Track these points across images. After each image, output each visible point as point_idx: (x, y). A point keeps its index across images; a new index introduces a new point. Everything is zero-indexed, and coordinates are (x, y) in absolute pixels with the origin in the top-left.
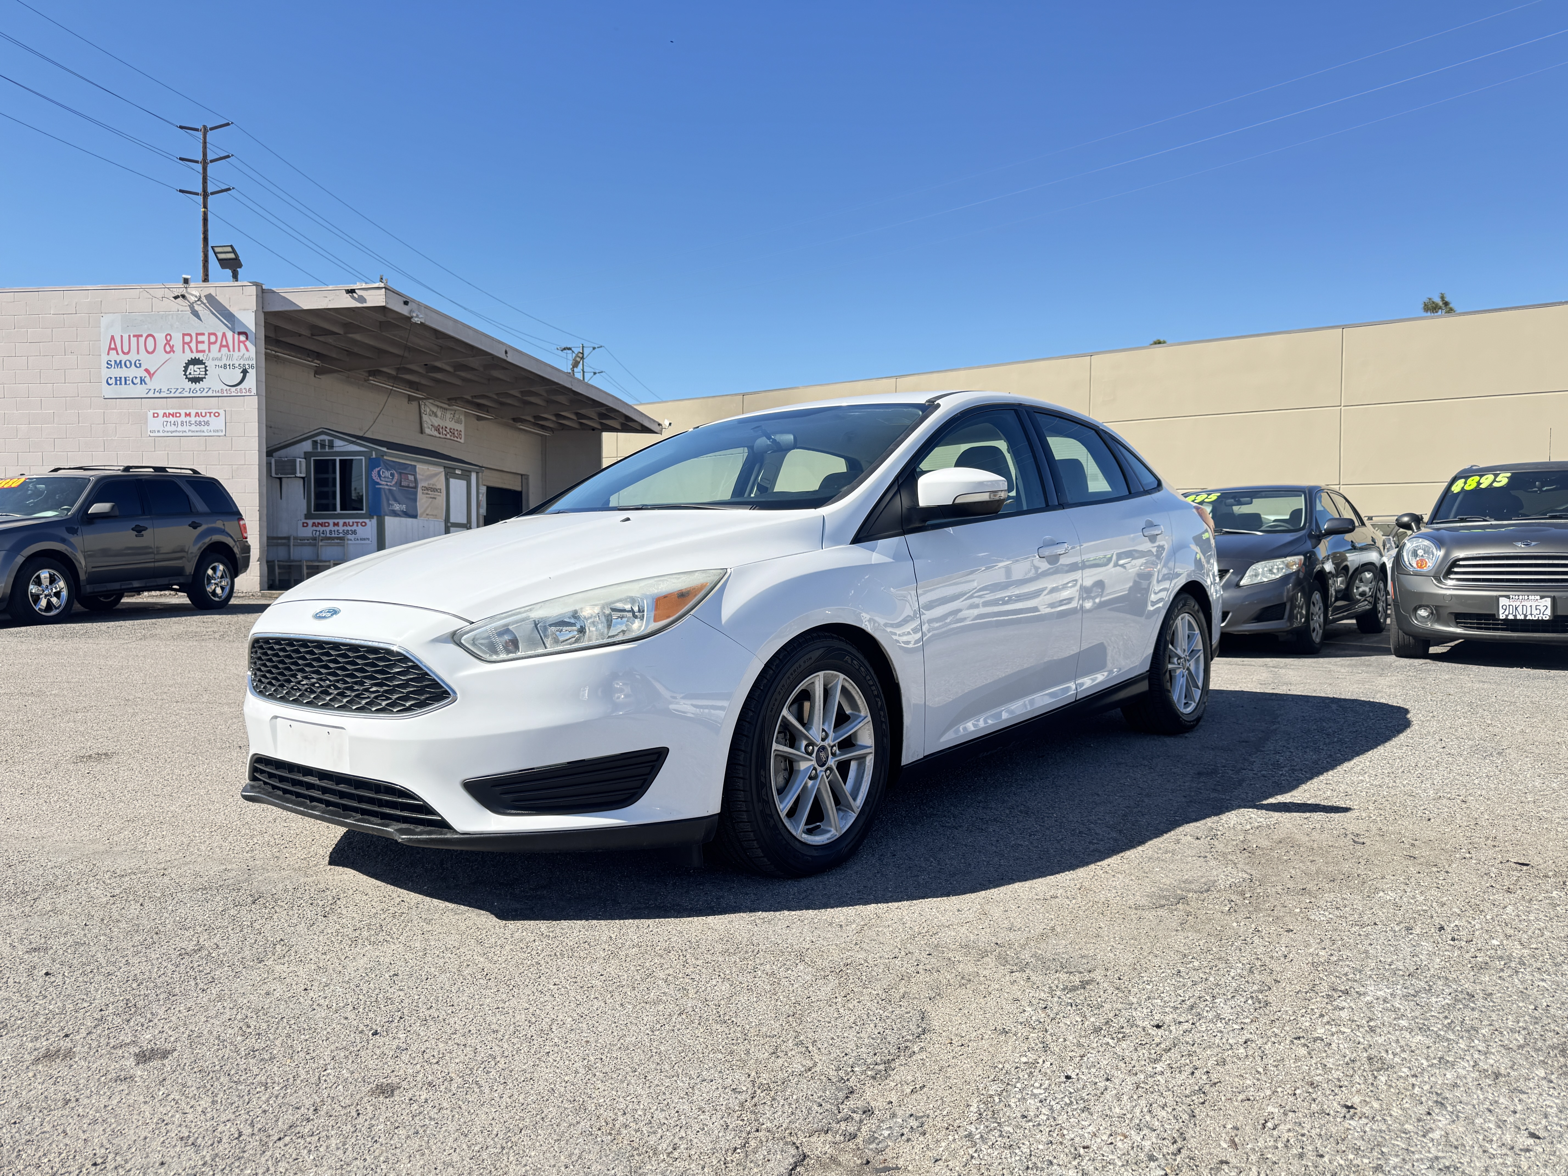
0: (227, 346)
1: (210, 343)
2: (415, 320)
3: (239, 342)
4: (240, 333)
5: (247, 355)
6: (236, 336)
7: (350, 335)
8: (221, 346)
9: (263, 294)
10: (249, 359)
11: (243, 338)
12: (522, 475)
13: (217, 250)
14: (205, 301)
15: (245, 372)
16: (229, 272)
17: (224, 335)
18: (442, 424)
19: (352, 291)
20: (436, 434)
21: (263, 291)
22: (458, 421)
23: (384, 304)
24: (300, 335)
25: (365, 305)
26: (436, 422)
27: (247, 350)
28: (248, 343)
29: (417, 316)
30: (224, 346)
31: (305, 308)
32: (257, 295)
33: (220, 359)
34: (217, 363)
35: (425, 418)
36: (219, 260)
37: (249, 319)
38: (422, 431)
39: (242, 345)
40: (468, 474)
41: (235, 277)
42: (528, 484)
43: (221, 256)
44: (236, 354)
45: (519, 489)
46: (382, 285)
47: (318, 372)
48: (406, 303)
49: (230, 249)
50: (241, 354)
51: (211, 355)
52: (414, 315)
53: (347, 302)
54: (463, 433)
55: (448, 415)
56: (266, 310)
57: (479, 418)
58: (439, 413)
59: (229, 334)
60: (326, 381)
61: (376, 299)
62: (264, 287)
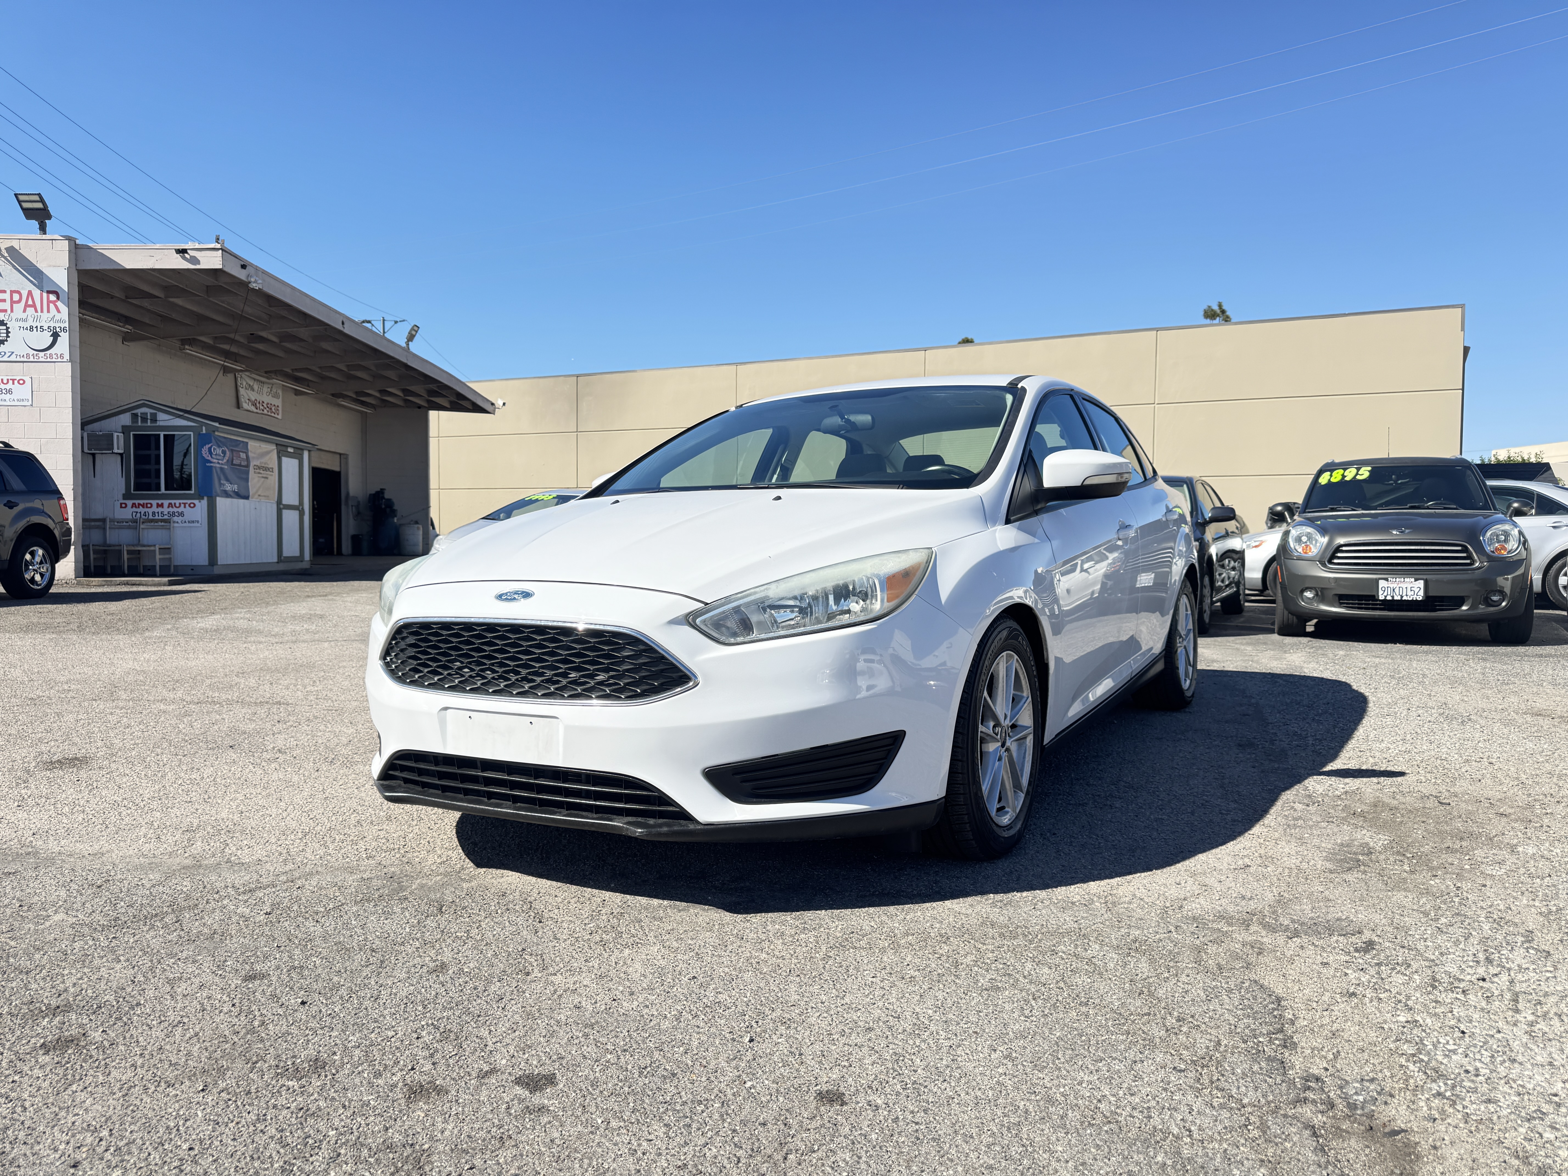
0: (34, 306)
1: (12, 302)
2: (253, 285)
3: (49, 302)
4: (49, 292)
5: (58, 316)
6: (45, 295)
7: (171, 300)
8: (27, 306)
9: (77, 250)
10: (60, 321)
11: (53, 297)
12: (340, 454)
13: (21, 198)
14: (6, 255)
15: (55, 336)
16: (35, 224)
17: (30, 293)
18: (260, 398)
19: (182, 252)
20: (253, 409)
21: (77, 246)
22: (276, 396)
23: (221, 267)
24: (112, 297)
25: (198, 267)
26: (253, 396)
27: (59, 311)
28: (59, 304)
29: (255, 282)
30: (30, 306)
31: (128, 267)
32: (70, 251)
33: (26, 320)
34: (22, 324)
35: (242, 391)
36: (23, 209)
37: (60, 277)
38: (238, 406)
39: (52, 305)
40: (300, 452)
41: (43, 229)
42: (347, 463)
43: (25, 205)
44: (45, 315)
45: (337, 469)
46: (219, 246)
47: (127, 338)
48: (244, 267)
49: (37, 198)
50: (51, 315)
51: (14, 316)
52: (253, 280)
53: (178, 263)
54: (280, 409)
55: (266, 389)
56: (80, 268)
57: (297, 393)
58: (256, 387)
59: (36, 293)
60: (136, 349)
61: (212, 261)
62: (78, 242)
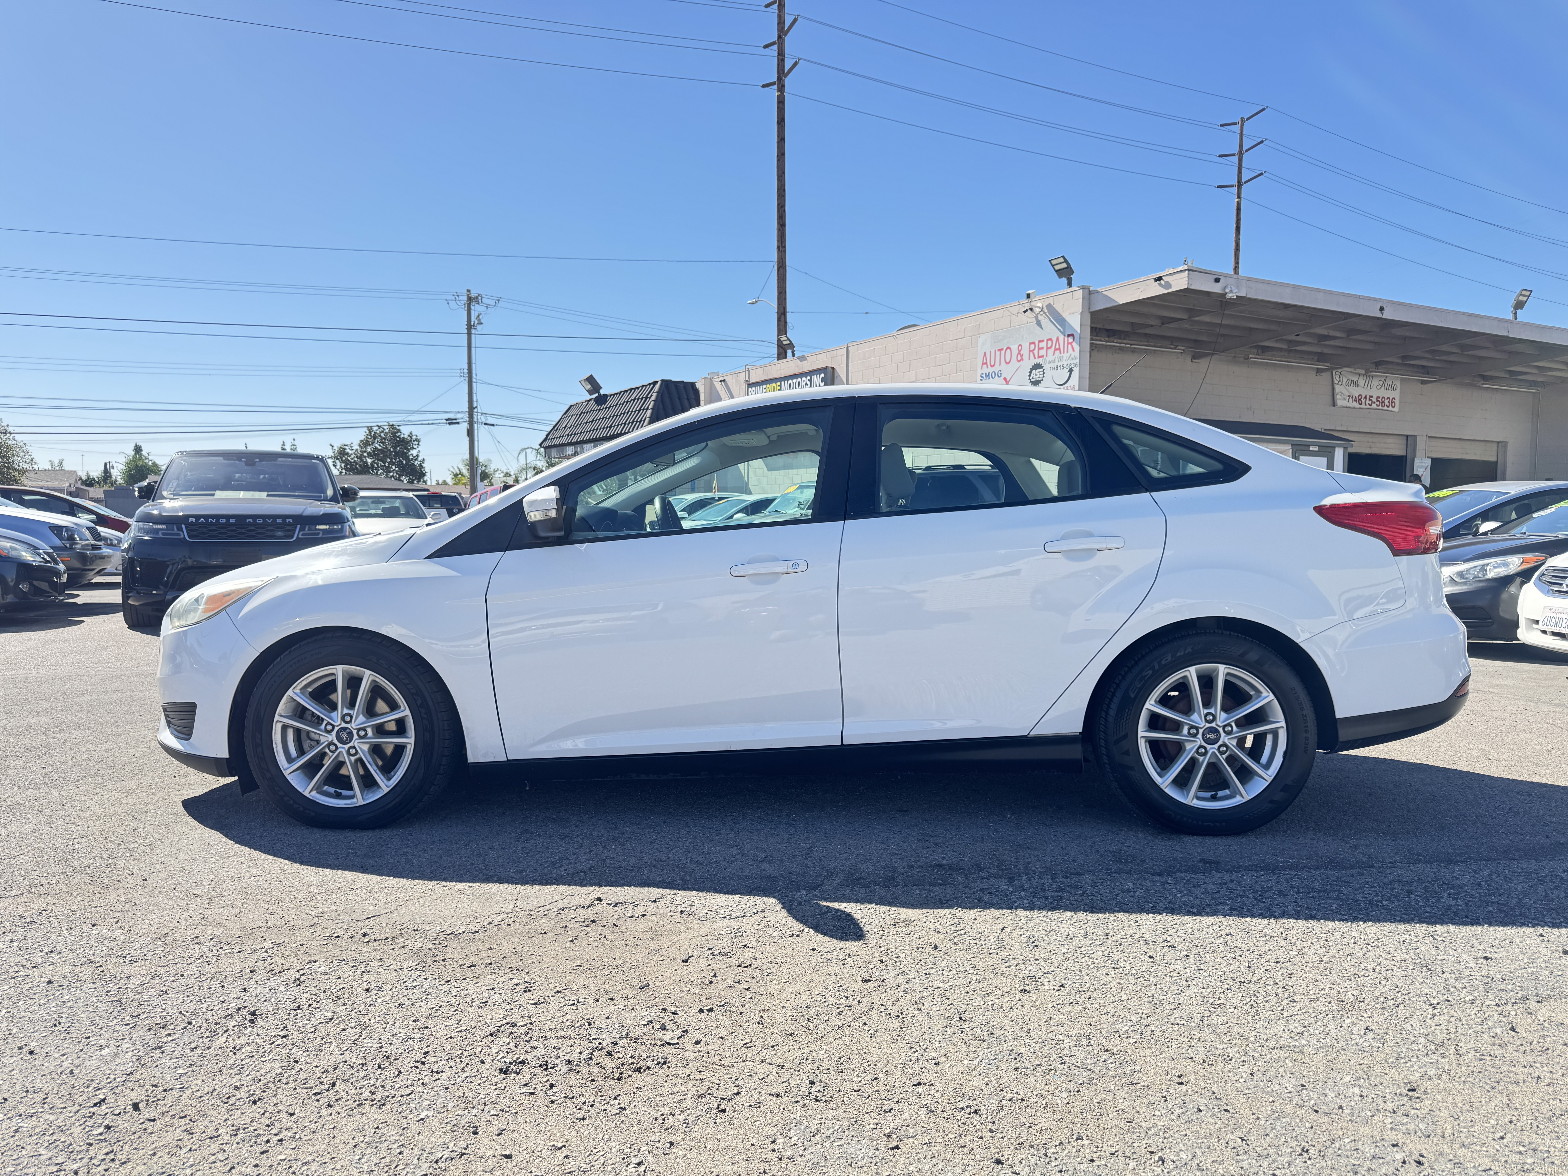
0: (1059, 349)
1: (1048, 348)
2: (1229, 296)
3: (1068, 343)
4: (1069, 336)
5: (1073, 354)
6: (1066, 338)
7: (1196, 319)
8: (1056, 349)
9: (1089, 296)
10: (1074, 358)
11: (1071, 340)
12: (1498, 442)
13: (1054, 262)
14: (1046, 311)
15: (1071, 371)
16: (1064, 280)
17: (1058, 339)
18: (1365, 392)
19: (1159, 279)
20: (1356, 405)
21: (1090, 293)
22: (1392, 388)
23: (1186, 287)
25: (1170, 290)
26: (1356, 392)
27: (1074, 351)
28: (1074, 344)
29: (1231, 291)
30: (1057, 349)
31: (1121, 303)
32: (1083, 298)
33: (1054, 362)
34: (1052, 365)
35: (1338, 388)
36: (1056, 271)
37: (1077, 321)
38: (1334, 404)
39: (1070, 346)
40: (1329, 450)
41: (1070, 284)
42: (1505, 452)
43: (1057, 267)
44: (1066, 355)
45: (1494, 459)
46: (1186, 267)
47: (1195, 357)
48: (1217, 280)
49: (1062, 260)
50: (1068, 355)
51: (1048, 359)
52: (1227, 291)
53: (1156, 290)
54: (1397, 401)
55: (1375, 382)
56: (1092, 310)
57: (1423, 382)
58: (1361, 382)
59: (1061, 338)
61: (1179, 283)
62: (1091, 289)
